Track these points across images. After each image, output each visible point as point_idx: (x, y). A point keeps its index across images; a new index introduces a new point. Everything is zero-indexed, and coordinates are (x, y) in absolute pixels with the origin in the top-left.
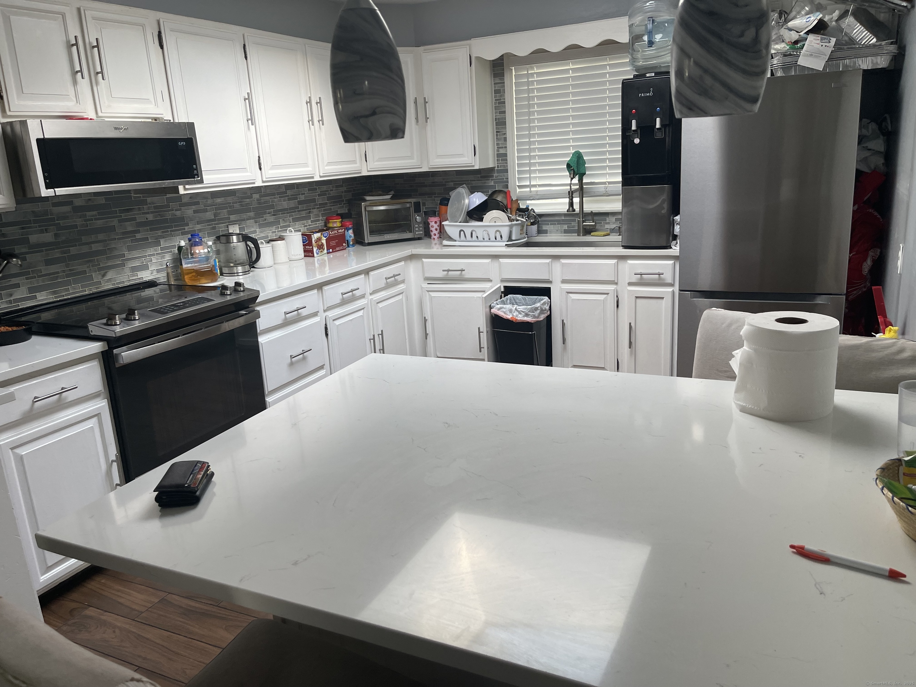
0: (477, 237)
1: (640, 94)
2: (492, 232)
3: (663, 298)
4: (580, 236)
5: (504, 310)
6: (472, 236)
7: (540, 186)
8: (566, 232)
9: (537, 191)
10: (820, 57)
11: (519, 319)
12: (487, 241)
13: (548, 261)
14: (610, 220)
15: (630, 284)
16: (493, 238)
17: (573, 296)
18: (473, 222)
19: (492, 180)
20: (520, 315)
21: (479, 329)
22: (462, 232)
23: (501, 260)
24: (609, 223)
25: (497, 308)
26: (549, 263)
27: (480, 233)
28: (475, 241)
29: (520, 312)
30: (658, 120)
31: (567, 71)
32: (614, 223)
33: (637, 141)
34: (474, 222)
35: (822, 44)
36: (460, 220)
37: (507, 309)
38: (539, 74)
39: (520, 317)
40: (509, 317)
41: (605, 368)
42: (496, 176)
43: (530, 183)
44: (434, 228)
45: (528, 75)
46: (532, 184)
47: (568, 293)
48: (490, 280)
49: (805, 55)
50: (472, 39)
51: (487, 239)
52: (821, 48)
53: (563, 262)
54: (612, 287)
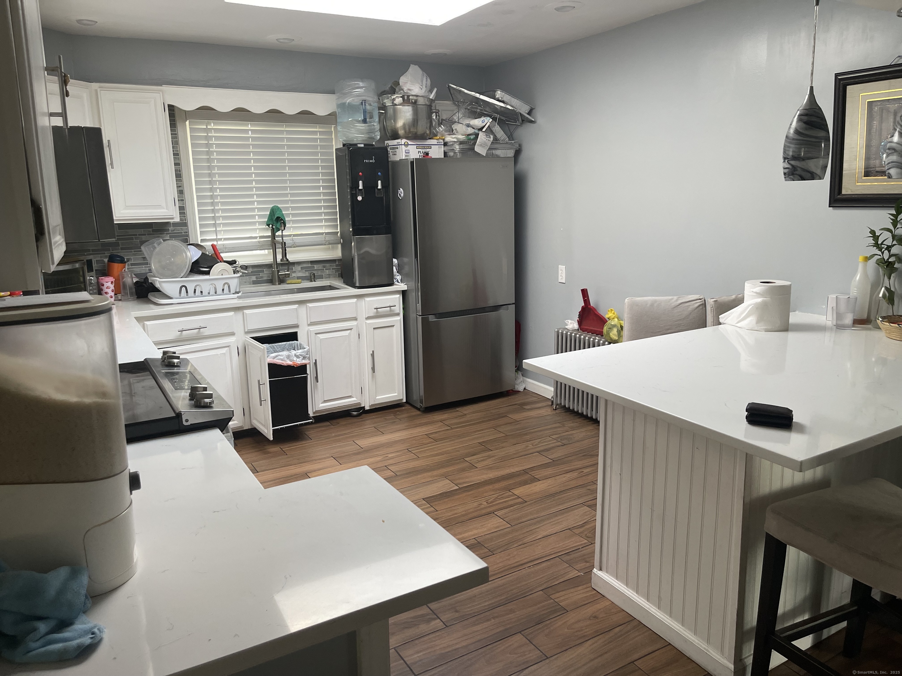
0: (201, 292)
1: (365, 161)
2: (219, 286)
3: (393, 326)
4: (276, 285)
5: (282, 358)
6: (195, 292)
7: (225, 239)
8: (254, 283)
9: (223, 245)
10: (485, 147)
11: (299, 363)
12: (212, 295)
13: (295, 306)
14: (296, 269)
15: (368, 318)
16: (219, 291)
17: (321, 336)
18: (195, 276)
19: (167, 234)
20: (298, 360)
21: (259, 381)
22: (184, 288)
23: (246, 311)
24: (295, 272)
25: (272, 357)
26: (297, 309)
27: (206, 287)
28: (198, 297)
29: (297, 357)
30: (379, 182)
31: (247, 131)
32: (300, 271)
33: (360, 198)
34: (198, 276)
35: (487, 138)
36: (182, 275)
37: (285, 356)
38: (216, 130)
39: (299, 361)
40: (289, 363)
41: (352, 396)
42: (173, 230)
43: (217, 236)
44: (111, 289)
45: (207, 130)
46: (218, 237)
47: (316, 334)
48: (233, 334)
49: (478, 145)
50: (163, 86)
51: (213, 292)
52: (486, 141)
53: (310, 306)
54: (354, 323)
